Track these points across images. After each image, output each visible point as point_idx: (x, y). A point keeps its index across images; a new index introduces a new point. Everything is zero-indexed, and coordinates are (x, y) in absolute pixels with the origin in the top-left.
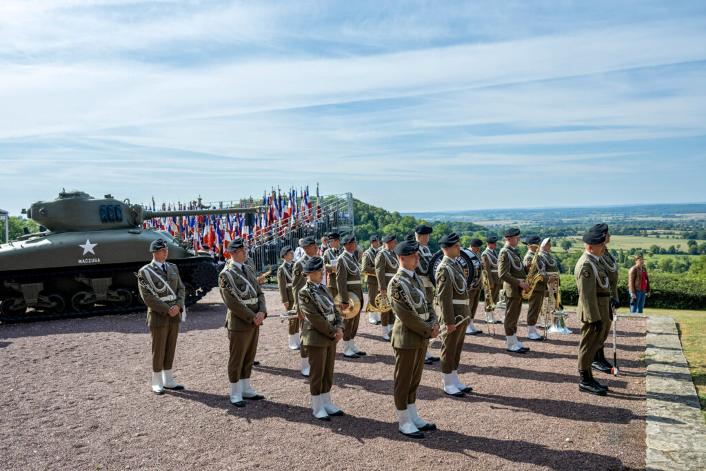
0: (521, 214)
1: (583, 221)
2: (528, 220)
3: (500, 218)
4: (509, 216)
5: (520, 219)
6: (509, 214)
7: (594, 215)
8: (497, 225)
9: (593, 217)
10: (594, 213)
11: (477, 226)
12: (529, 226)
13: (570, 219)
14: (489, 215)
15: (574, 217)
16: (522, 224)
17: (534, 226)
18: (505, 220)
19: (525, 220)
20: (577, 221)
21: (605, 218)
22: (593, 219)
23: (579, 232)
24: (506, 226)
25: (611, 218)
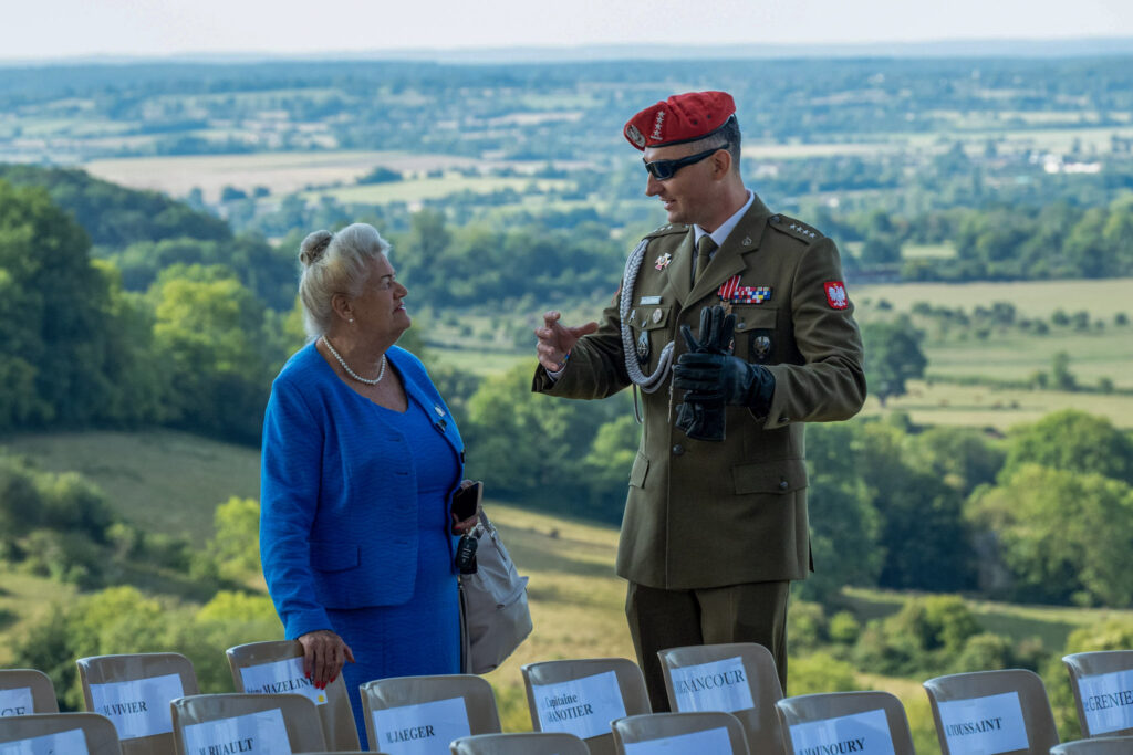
0: (413, 98)
1: (899, 161)
2: (479, 149)
3: (250, 136)
4: (314, 114)
5: (413, 145)
6: (319, 96)
7: (975, 119)
8: (231, 194)
9: (971, 132)
10: (973, 104)
11: (134, 199)
12: (498, 199)
13: (796, 150)
14: (152, 111)
15: (828, 130)
16: (438, 189)
17: (534, 206)
18: (288, 147)
19: (451, 149)
20: (859, 165)
21: (1062, 141)
22: (974, 150)
23: (912, 252)
24: (313, 200)
25: (1100, 140)
